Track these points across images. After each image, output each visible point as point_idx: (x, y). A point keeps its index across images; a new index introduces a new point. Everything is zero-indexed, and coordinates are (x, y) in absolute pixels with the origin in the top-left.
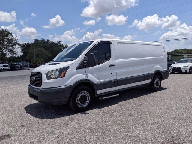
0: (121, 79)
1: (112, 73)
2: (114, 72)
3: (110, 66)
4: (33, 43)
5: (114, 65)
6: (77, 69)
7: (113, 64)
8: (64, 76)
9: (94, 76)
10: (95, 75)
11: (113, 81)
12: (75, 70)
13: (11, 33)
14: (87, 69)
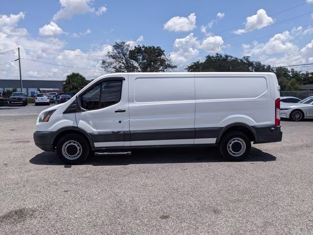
0: (138, 132)
1: (120, 122)
2: (125, 120)
3: (116, 111)
4: (204, 61)
5: (125, 111)
6: (64, 113)
7: (123, 109)
8: (48, 121)
9: (89, 124)
10: (91, 122)
11: (122, 133)
12: (62, 114)
13: (164, 51)
14: (77, 114)
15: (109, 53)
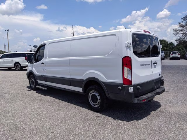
0: (49, 77)
1: (43, 70)
3: (42, 64)
5: (44, 64)
10: (36, 69)
11: (44, 76)
15: (179, 23)
